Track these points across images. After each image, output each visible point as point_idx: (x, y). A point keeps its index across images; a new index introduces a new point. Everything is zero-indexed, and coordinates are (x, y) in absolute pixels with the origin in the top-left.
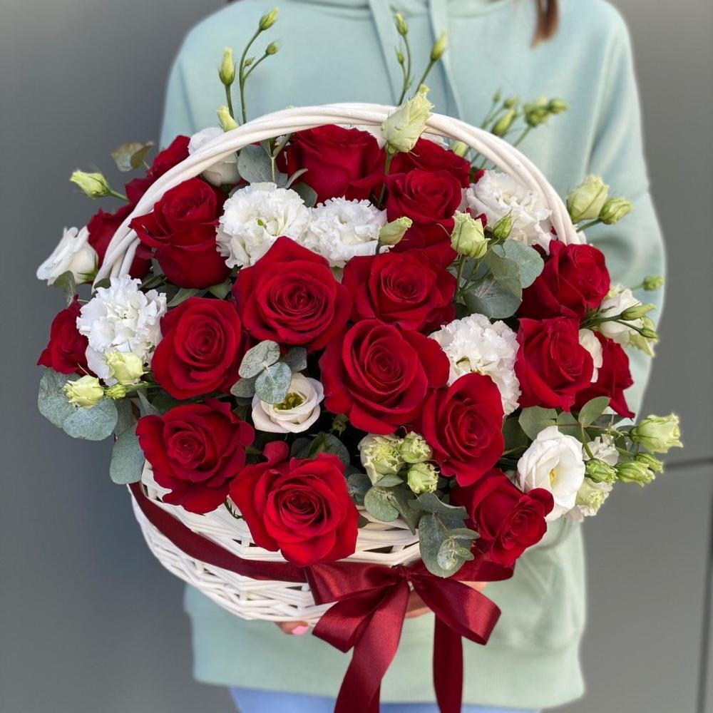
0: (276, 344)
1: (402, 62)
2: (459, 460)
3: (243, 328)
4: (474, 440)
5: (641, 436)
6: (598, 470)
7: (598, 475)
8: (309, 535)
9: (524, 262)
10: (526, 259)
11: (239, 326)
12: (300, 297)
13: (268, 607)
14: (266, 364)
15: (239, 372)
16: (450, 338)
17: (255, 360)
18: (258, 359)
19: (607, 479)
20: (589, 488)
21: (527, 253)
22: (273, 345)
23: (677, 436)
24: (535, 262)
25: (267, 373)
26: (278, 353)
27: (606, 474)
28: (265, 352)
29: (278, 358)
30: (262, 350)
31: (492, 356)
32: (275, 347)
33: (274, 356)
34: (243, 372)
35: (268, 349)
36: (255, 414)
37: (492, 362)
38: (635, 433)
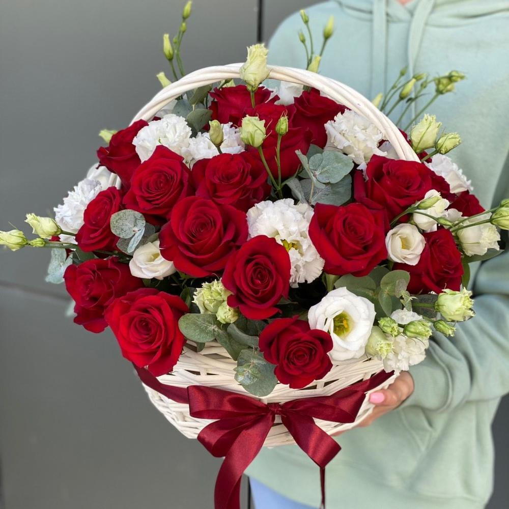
0: (141, 215)
1: (303, 41)
2: (249, 299)
3: (121, 203)
4: (259, 284)
6: (386, 324)
8: (146, 348)
9: (337, 165)
10: (339, 163)
11: (119, 202)
12: (161, 182)
14: (136, 229)
15: (113, 231)
16: (260, 213)
17: (126, 225)
18: (128, 224)
19: (391, 332)
20: (379, 339)
21: (341, 159)
22: (138, 214)
23: (467, 306)
24: (346, 165)
25: (136, 235)
26: (144, 222)
27: (390, 326)
28: (133, 220)
29: (144, 225)
30: (130, 217)
31: (294, 228)
32: (141, 216)
33: (142, 223)
34: (118, 233)
35: (135, 217)
36: (131, 265)
37: (295, 233)
38: (436, 304)
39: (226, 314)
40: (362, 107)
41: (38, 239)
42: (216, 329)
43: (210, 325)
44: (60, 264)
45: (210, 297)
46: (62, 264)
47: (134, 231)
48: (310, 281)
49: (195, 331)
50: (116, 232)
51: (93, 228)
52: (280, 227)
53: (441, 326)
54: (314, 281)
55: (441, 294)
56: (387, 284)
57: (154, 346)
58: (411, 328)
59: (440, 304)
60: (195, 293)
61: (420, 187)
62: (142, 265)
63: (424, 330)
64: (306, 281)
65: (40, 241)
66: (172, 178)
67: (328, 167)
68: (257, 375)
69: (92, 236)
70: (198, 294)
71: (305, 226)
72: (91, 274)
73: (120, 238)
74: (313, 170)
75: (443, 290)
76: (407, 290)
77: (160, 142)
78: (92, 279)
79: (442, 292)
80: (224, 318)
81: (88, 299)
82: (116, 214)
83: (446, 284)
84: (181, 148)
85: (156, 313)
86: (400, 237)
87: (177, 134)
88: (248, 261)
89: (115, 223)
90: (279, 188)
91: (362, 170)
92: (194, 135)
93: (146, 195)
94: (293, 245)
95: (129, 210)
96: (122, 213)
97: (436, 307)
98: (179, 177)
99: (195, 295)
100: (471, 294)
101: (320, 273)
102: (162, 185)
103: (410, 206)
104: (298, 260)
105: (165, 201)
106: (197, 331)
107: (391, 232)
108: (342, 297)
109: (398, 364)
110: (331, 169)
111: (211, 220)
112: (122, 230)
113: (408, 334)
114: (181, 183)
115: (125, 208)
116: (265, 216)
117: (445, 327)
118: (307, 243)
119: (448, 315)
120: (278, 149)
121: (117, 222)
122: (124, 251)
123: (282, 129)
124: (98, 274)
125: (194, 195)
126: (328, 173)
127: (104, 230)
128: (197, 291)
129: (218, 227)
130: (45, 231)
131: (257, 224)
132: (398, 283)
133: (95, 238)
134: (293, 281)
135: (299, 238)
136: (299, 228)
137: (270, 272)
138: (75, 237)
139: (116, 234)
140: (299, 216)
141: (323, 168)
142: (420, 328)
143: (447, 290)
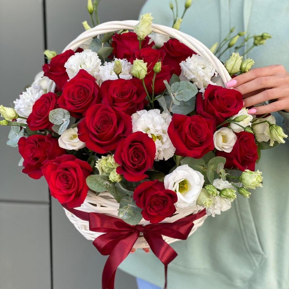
0: (68, 111)
1: (172, 8)
2: (130, 169)
3: (56, 103)
4: (136, 161)
5: (241, 179)
6: (209, 189)
7: (209, 191)
8: (65, 192)
9: (188, 90)
10: (189, 89)
11: (55, 102)
12: (81, 93)
13: (92, 235)
14: (64, 120)
15: (50, 120)
16: (139, 117)
17: (58, 117)
18: (60, 117)
19: (212, 194)
20: (205, 197)
21: (190, 86)
22: (66, 111)
23: (258, 181)
24: (193, 90)
25: (64, 123)
26: (69, 116)
27: (212, 191)
28: (63, 114)
29: (69, 118)
30: (61, 113)
31: (159, 128)
32: (68, 113)
33: (68, 116)
34: (53, 121)
35: (64, 113)
36: (59, 140)
37: (160, 130)
38: (240, 178)
39: (114, 177)
40: (205, 53)
41: (4, 121)
42: (108, 184)
43: (105, 181)
44: (16, 134)
45: (106, 165)
46: (17, 134)
47: (63, 121)
48: (166, 159)
49: (96, 184)
50: (52, 121)
51: (38, 117)
52: (151, 126)
53: (242, 191)
54: (169, 159)
55: (244, 172)
56: (212, 164)
57: (70, 191)
58: (224, 193)
59: (243, 178)
60: (97, 161)
61: (236, 107)
62: (66, 141)
63: (232, 195)
64: (164, 159)
65: (5, 122)
66: (88, 91)
67: (182, 91)
68: (132, 214)
69: (37, 122)
70: (99, 162)
71: (166, 127)
72: (35, 144)
73: (54, 124)
74: (173, 92)
75: (245, 170)
76: (224, 169)
77: (81, 67)
78: (35, 147)
79: (245, 171)
80: (114, 179)
81: (32, 159)
82: (53, 110)
83: (247, 167)
84: (94, 72)
85: (73, 172)
86: (222, 135)
87: (92, 63)
88: (130, 146)
89: (52, 116)
90: (152, 102)
91: (202, 93)
92: (103, 64)
93: (72, 100)
94: (158, 137)
95: (60, 109)
96: (56, 110)
97: (240, 179)
98: (93, 91)
99: (97, 163)
100: (262, 174)
101: (173, 155)
102: (81, 95)
103: (229, 118)
104: (160, 147)
105: (83, 106)
106: (97, 185)
107: (217, 132)
108: (185, 170)
109: (215, 211)
110: (184, 93)
111: (110, 119)
112: (56, 120)
113: (222, 196)
114: (93, 95)
115: (58, 107)
116: (142, 119)
117: (245, 192)
118: (166, 138)
119: (247, 185)
120: (153, 80)
121: (53, 115)
122: (56, 132)
123: (157, 69)
124: (39, 145)
125: (101, 103)
126: (182, 95)
127: (45, 119)
128: (98, 160)
129: (114, 125)
130: (9, 116)
131: (137, 124)
132: (219, 165)
133: (39, 123)
134: (156, 159)
135: (162, 134)
136: (162, 128)
137: (143, 154)
138: (26, 120)
139: (52, 122)
140: (163, 121)
141: (180, 91)
142: (230, 193)
143: (248, 170)
